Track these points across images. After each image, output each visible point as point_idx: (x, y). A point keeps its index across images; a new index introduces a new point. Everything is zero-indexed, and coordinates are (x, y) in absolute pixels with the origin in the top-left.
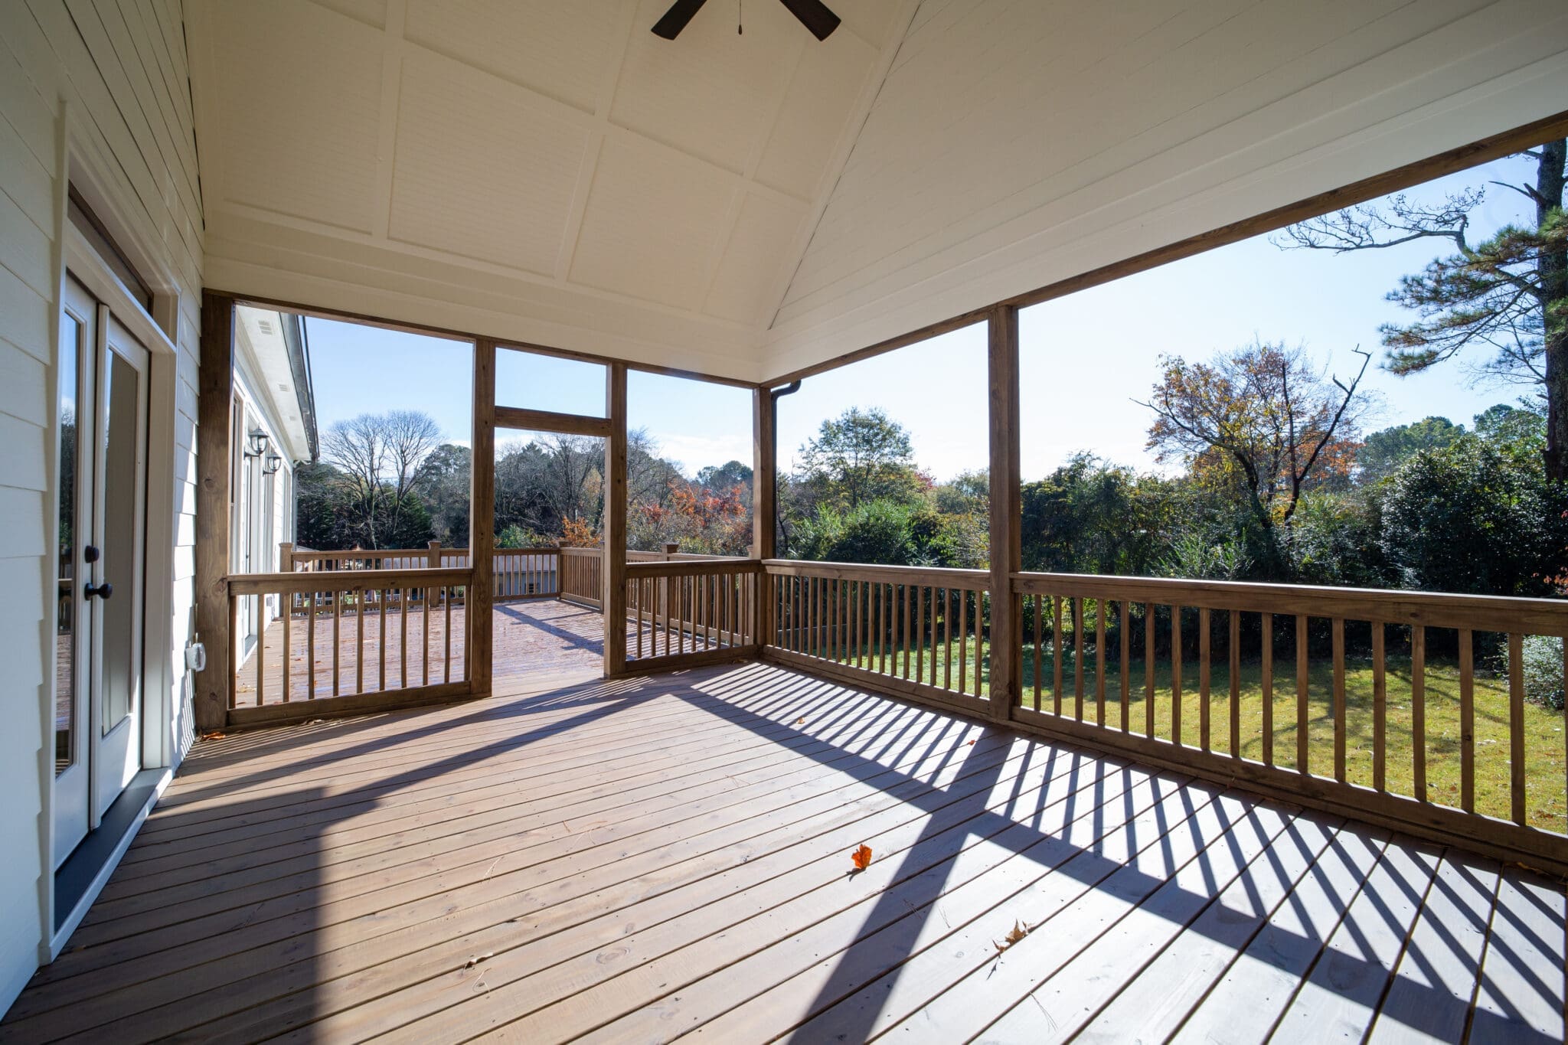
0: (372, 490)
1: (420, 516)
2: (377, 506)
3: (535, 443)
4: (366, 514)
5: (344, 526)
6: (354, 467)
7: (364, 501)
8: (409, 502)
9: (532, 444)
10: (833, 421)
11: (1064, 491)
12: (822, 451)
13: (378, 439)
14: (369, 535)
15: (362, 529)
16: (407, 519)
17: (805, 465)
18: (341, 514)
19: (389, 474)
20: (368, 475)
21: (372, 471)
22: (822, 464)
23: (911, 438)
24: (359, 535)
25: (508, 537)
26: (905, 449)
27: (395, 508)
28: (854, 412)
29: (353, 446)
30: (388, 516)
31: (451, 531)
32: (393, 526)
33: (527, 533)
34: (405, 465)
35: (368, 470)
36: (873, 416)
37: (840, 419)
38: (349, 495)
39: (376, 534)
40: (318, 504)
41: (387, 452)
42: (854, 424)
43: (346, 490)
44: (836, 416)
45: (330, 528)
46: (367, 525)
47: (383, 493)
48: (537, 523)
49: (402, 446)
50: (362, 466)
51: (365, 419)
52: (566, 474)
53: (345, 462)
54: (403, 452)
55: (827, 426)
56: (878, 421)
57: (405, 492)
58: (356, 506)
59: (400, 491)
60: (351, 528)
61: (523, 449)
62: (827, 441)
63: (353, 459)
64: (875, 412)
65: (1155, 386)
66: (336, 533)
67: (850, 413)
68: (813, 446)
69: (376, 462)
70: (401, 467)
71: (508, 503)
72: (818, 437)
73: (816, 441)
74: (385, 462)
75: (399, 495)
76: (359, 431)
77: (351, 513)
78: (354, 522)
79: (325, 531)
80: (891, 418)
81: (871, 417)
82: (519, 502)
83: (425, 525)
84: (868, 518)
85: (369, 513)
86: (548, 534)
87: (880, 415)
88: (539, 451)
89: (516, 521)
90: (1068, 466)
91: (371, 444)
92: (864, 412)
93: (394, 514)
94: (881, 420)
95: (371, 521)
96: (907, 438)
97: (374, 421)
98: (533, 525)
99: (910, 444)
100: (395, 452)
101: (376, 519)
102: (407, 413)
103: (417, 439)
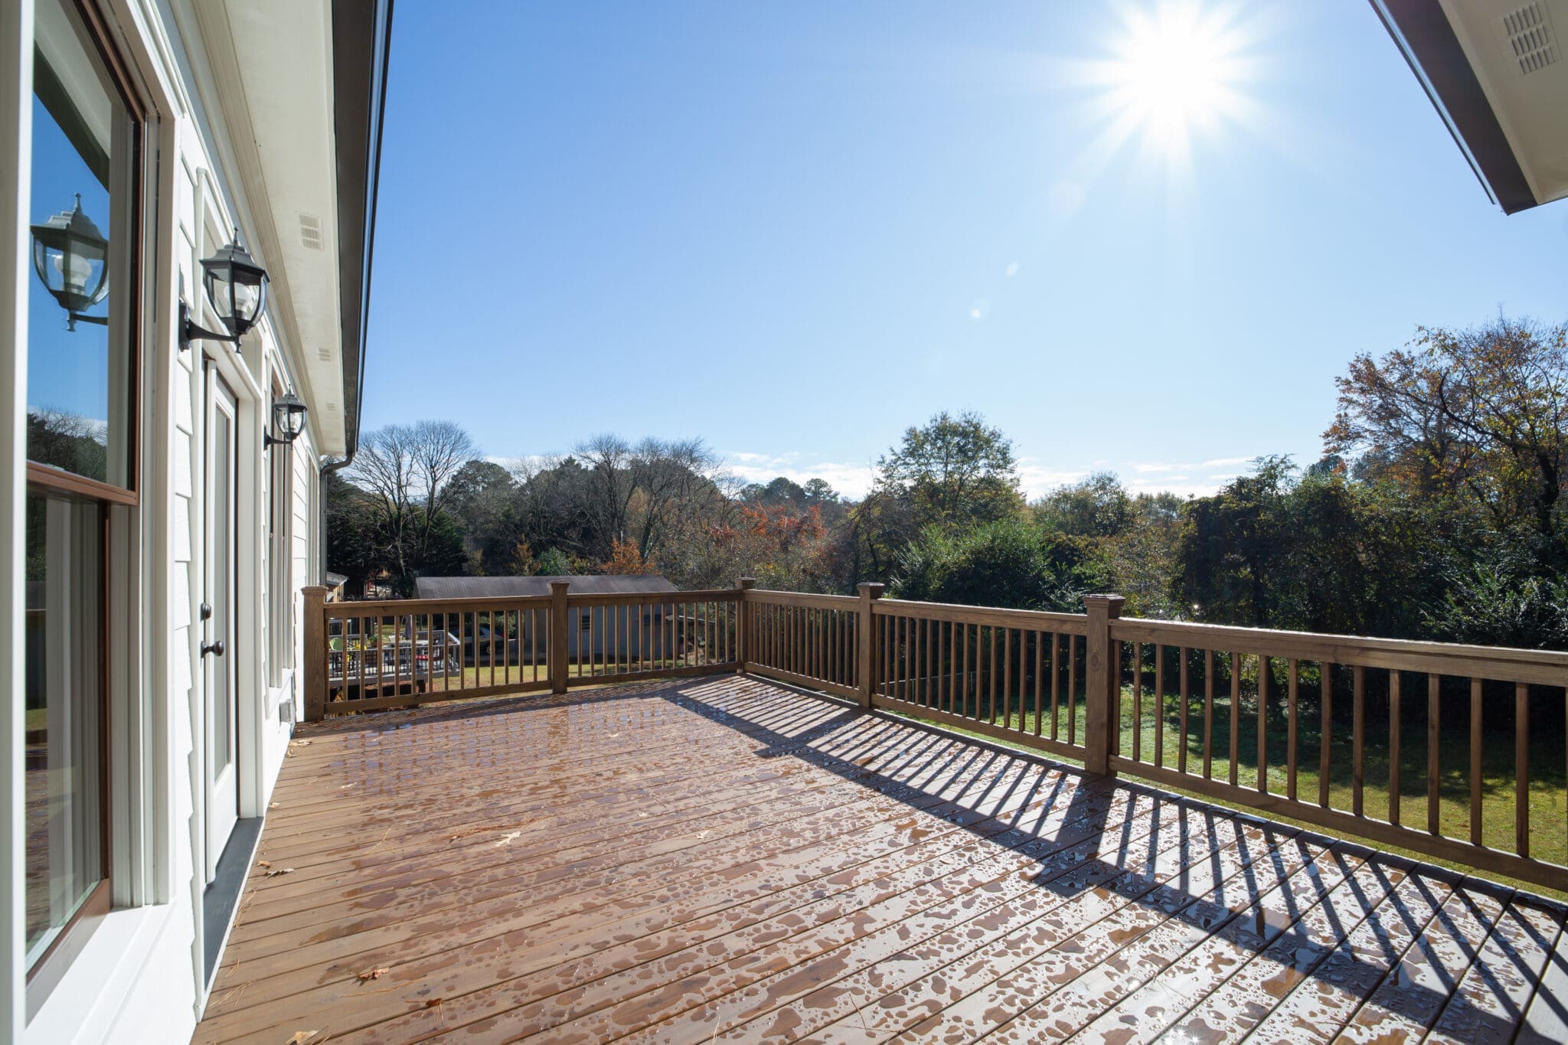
0: (399, 509)
1: (451, 538)
2: (405, 527)
3: (574, 457)
4: (395, 534)
5: (370, 549)
6: (381, 484)
7: (391, 522)
8: (439, 522)
9: (570, 458)
10: (920, 428)
11: (1255, 507)
12: (905, 463)
13: (405, 452)
14: (397, 558)
15: (389, 552)
16: (437, 541)
17: (884, 480)
18: (367, 536)
19: (417, 491)
20: (396, 492)
21: (400, 487)
22: (904, 478)
23: (1012, 446)
24: (387, 558)
25: (548, 562)
26: (1004, 459)
27: (424, 529)
28: (944, 418)
29: (379, 459)
30: (417, 538)
31: (484, 554)
32: (422, 549)
33: (567, 557)
34: (435, 481)
35: (395, 486)
36: (967, 422)
37: (928, 425)
38: (375, 514)
39: (404, 557)
40: (342, 524)
41: (416, 466)
42: (943, 431)
43: (372, 508)
44: (923, 423)
45: (355, 551)
46: (395, 547)
47: (412, 512)
48: (580, 545)
49: (431, 461)
50: (388, 482)
51: (391, 431)
52: (610, 490)
53: (370, 478)
54: (432, 467)
55: (912, 433)
56: (972, 429)
57: (435, 512)
58: (383, 527)
59: (429, 510)
60: (378, 551)
61: (561, 464)
62: (912, 452)
63: (378, 474)
64: (969, 418)
65: (1338, 379)
66: (362, 556)
67: (939, 419)
68: (894, 457)
69: (403, 478)
70: (430, 484)
71: (547, 523)
72: (900, 446)
73: (898, 451)
74: (413, 478)
75: (429, 514)
76: (384, 444)
77: (377, 534)
78: (380, 543)
79: (350, 554)
80: (989, 424)
81: (963, 424)
82: (558, 522)
83: (456, 547)
84: (993, 541)
85: (397, 535)
86: (592, 558)
87: (975, 421)
88: (579, 465)
89: (554, 543)
90: (1253, 475)
91: (398, 457)
92: (955, 418)
93: (423, 536)
94: (977, 427)
95: (399, 544)
96: (1007, 448)
97: (401, 432)
98: (575, 548)
99: (1011, 455)
100: (424, 467)
101: (404, 541)
102: (437, 423)
103: (448, 452)
